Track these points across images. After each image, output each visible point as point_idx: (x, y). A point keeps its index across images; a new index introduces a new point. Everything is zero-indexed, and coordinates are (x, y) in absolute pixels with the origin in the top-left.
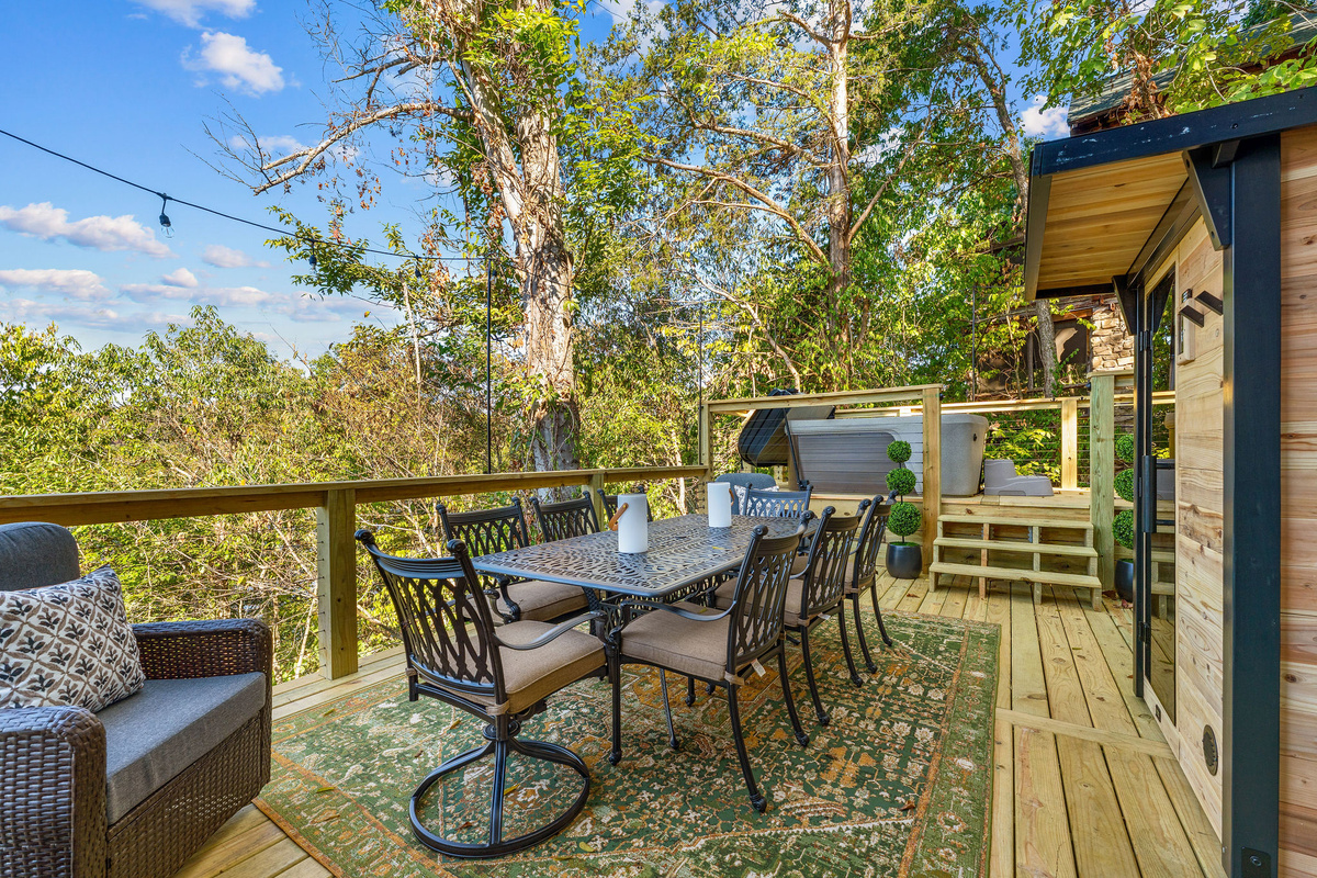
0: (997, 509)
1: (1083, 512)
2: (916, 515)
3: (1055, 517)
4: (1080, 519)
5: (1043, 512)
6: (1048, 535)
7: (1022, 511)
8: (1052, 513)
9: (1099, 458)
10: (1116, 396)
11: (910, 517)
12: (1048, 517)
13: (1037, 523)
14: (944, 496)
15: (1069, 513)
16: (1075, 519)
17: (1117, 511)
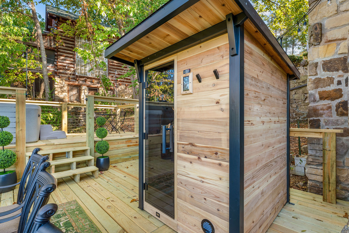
0: (53, 146)
1: (84, 143)
2: (14, 155)
3: (75, 146)
4: (83, 146)
5: (71, 145)
6: (75, 154)
7: (64, 146)
8: (74, 145)
9: (90, 124)
10: (95, 105)
11: (11, 157)
12: (73, 147)
13: (71, 150)
14: (27, 143)
15: (80, 144)
16: (82, 146)
17: (95, 142)
